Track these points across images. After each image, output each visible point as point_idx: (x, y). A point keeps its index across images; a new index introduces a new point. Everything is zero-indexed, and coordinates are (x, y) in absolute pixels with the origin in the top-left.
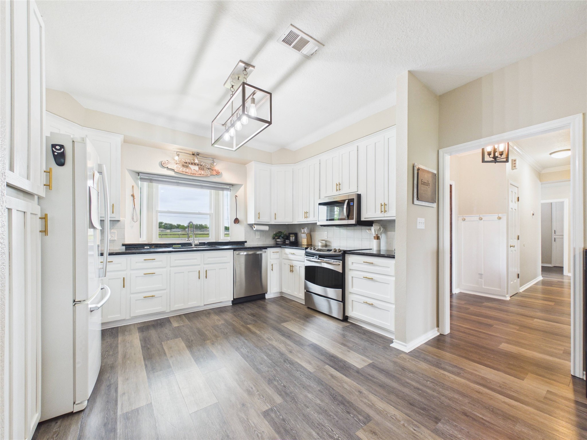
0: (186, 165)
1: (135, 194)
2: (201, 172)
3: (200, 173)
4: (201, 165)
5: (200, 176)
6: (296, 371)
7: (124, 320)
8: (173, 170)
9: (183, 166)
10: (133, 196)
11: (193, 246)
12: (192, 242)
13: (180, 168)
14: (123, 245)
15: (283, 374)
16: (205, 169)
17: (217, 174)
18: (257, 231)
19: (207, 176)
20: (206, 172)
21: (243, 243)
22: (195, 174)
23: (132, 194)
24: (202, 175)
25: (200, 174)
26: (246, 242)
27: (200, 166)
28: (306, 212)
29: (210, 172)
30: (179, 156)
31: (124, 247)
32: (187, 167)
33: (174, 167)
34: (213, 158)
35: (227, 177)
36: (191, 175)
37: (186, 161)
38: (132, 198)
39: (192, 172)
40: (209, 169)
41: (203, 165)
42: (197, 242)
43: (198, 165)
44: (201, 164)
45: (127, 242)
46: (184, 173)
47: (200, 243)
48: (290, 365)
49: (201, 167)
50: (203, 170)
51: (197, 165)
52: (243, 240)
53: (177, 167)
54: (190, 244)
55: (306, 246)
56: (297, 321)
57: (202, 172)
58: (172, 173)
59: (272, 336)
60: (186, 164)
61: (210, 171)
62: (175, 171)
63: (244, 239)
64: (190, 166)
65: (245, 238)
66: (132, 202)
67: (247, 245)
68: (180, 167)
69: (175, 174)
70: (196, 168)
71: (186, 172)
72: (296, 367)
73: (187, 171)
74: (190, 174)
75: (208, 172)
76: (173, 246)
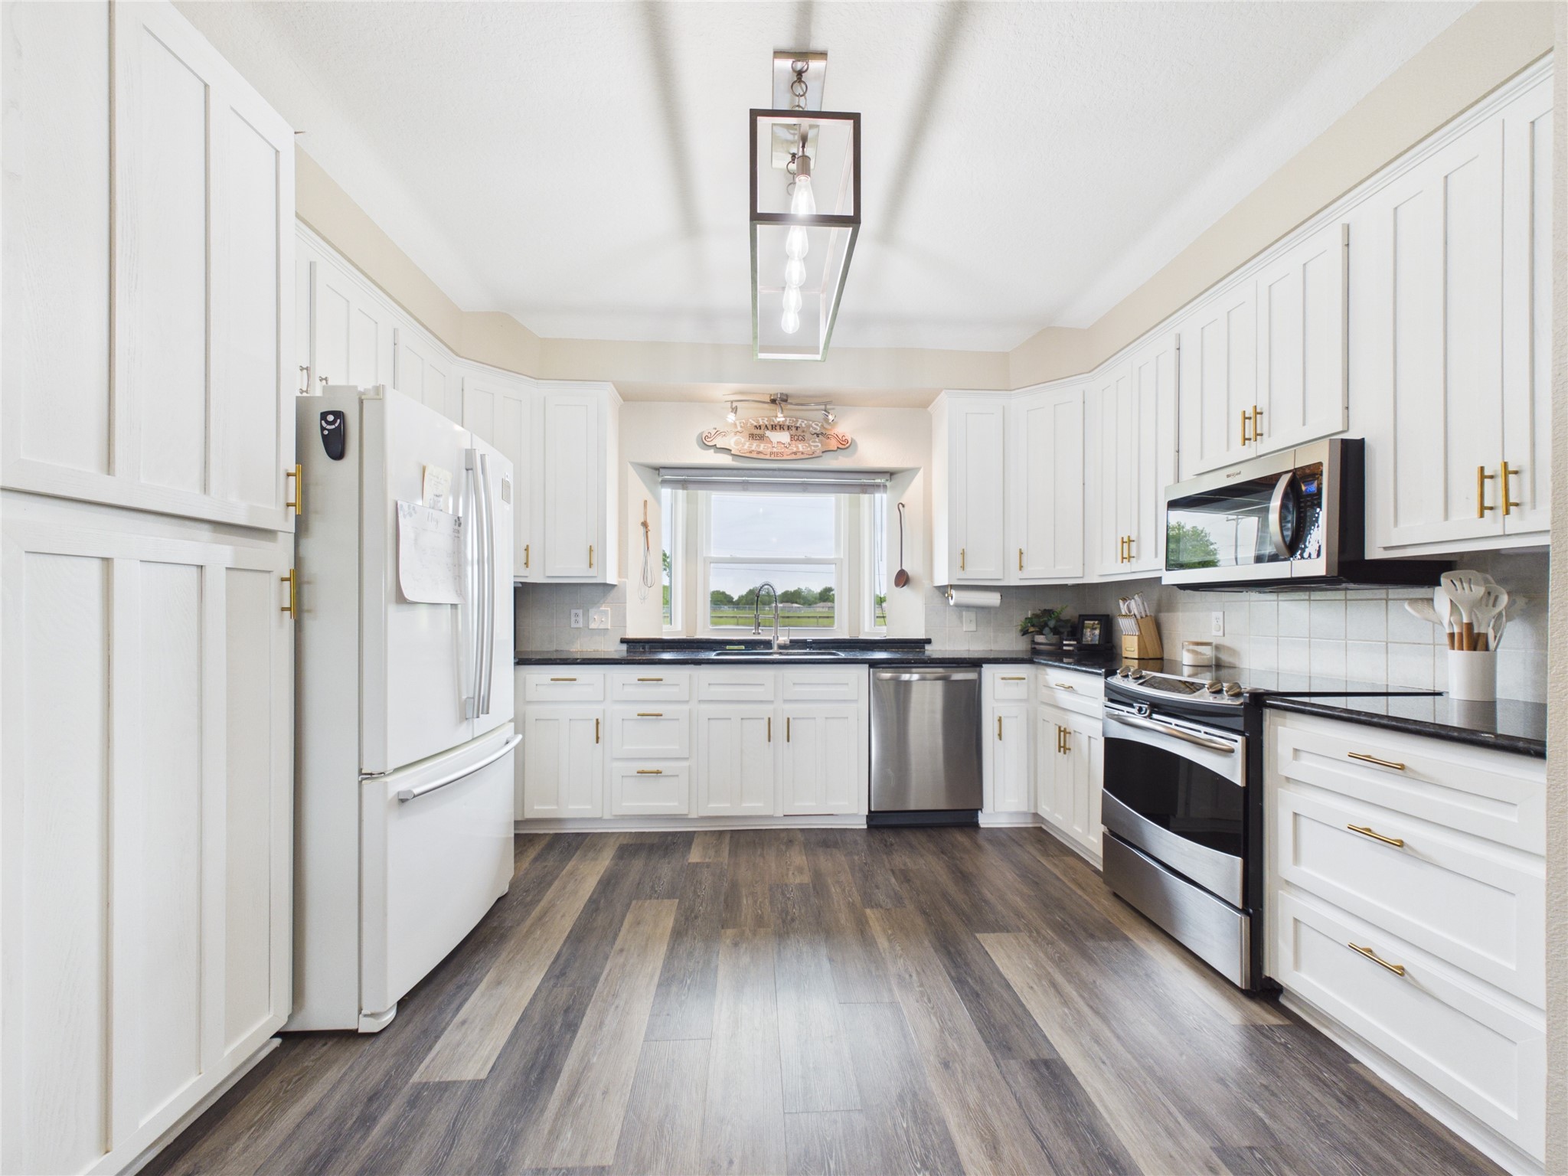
0: (757, 433)
1: (649, 521)
2: (797, 447)
3: (795, 449)
4: (797, 428)
5: (793, 457)
6: (919, 1166)
7: (600, 819)
8: (727, 451)
9: (752, 436)
10: (645, 524)
11: (775, 649)
12: (771, 638)
13: (743, 445)
14: (623, 641)
15: (865, 1154)
16: (807, 436)
17: (841, 446)
18: (960, 607)
19: (812, 457)
20: (810, 446)
21: (920, 644)
22: (782, 454)
23: (642, 520)
24: (799, 456)
25: (795, 453)
26: (928, 641)
27: (794, 429)
28: (1126, 539)
29: (819, 445)
30: (735, 413)
31: (624, 647)
32: (761, 438)
33: (731, 442)
34: (826, 402)
35: (872, 453)
36: (773, 457)
37: (758, 422)
38: (642, 530)
39: (775, 450)
40: (818, 435)
41: (803, 425)
42: (783, 639)
43: (789, 428)
44: (798, 425)
45: (632, 634)
46: (754, 455)
47: (792, 641)
48: (911, 1124)
49: (798, 433)
50: (803, 440)
51: (786, 428)
52: (921, 636)
53: (737, 443)
54: (767, 644)
55: (1136, 661)
56: (1045, 938)
57: (801, 447)
58: (725, 460)
59: (918, 973)
60: (758, 432)
61: (821, 442)
62: (732, 452)
63: (924, 632)
64: (768, 433)
65: (926, 631)
66: (642, 539)
67: (931, 651)
68: (743, 440)
69: (733, 460)
70: (784, 437)
71: (759, 453)
72: (929, 1143)
73: (761, 449)
74: (768, 457)
75: (817, 445)
76: (728, 647)
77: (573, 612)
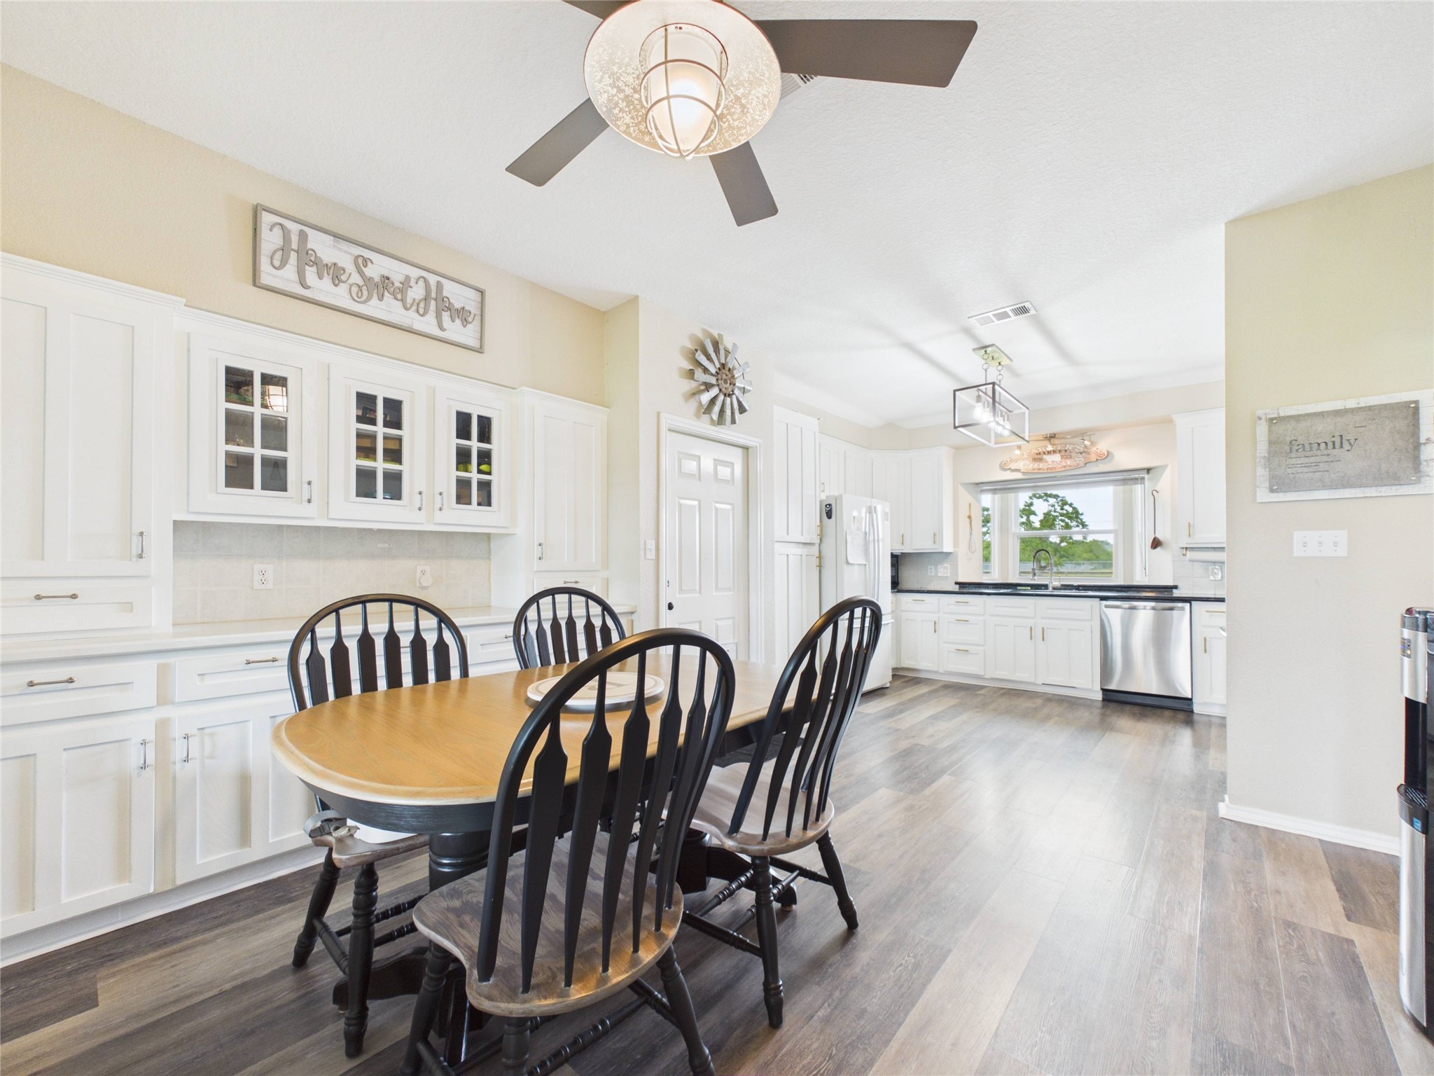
0: (1038, 458)
1: (972, 515)
2: (1066, 463)
3: (1064, 464)
4: (1066, 451)
5: (1064, 469)
8: (1018, 470)
9: (1035, 460)
10: (970, 517)
11: (1050, 589)
12: (1047, 583)
13: (1029, 465)
14: (956, 583)
16: (1073, 455)
17: (1099, 458)
18: (1192, 561)
19: (1078, 467)
20: (1075, 460)
21: (1170, 588)
22: (1055, 468)
23: (968, 514)
24: (1067, 468)
25: (1065, 467)
26: (1176, 587)
27: (1064, 452)
29: (1083, 459)
30: (1020, 449)
31: (957, 586)
32: (1041, 460)
33: (1020, 465)
34: (1082, 434)
35: (1126, 459)
36: (1049, 471)
37: (1038, 450)
38: (968, 520)
39: (1050, 466)
40: (1081, 453)
41: (1070, 448)
42: (1057, 584)
43: (1060, 451)
44: (1067, 448)
45: (961, 580)
46: (1036, 471)
47: (1062, 585)
49: (1065, 454)
50: (1071, 457)
51: (1058, 452)
52: (1170, 583)
53: (1024, 465)
54: (1046, 587)
57: (1069, 462)
58: (1018, 476)
60: (1039, 456)
61: (1084, 457)
62: (1022, 471)
63: (1171, 580)
64: (1045, 457)
65: (1174, 580)
66: (969, 525)
67: (1176, 593)
68: (1028, 463)
69: (1023, 475)
70: (1057, 457)
71: (1039, 469)
73: (1041, 467)
74: (1045, 471)
75: (1080, 460)
76: (1019, 588)
77: (929, 567)
